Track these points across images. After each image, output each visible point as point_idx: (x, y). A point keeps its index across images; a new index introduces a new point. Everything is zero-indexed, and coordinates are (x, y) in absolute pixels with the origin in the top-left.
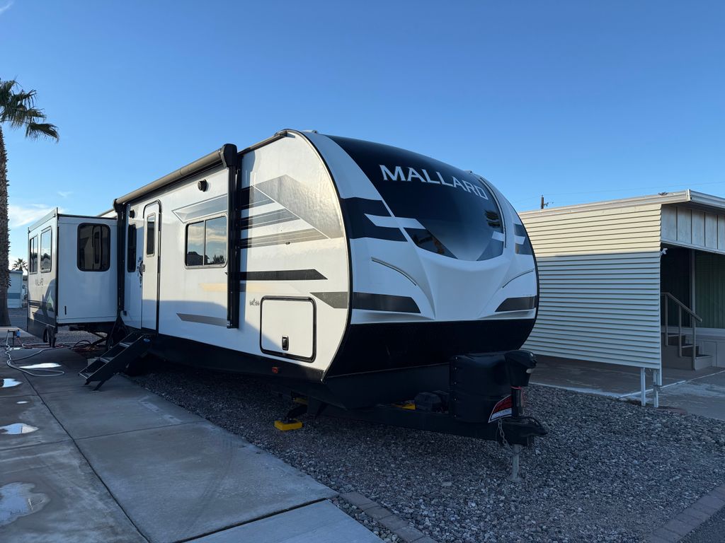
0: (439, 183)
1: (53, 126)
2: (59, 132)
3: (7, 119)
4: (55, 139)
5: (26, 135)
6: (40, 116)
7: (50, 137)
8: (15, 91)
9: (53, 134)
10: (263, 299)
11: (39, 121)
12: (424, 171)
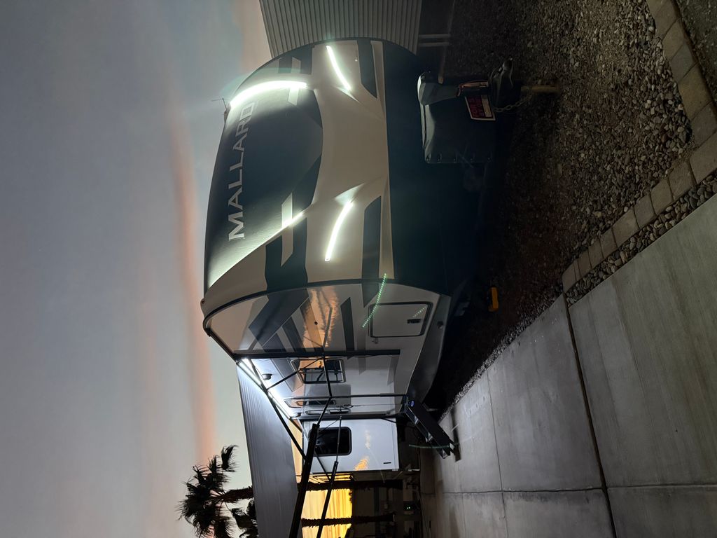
0: (241, 171)
1: (223, 451)
2: (228, 445)
3: (221, 488)
4: (234, 448)
5: (234, 471)
6: (215, 460)
7: (233, 452)
8: (195, 483)
9: (230, 450)
10: (372, 336)
11: (220, 461)
12: (231, 186)
